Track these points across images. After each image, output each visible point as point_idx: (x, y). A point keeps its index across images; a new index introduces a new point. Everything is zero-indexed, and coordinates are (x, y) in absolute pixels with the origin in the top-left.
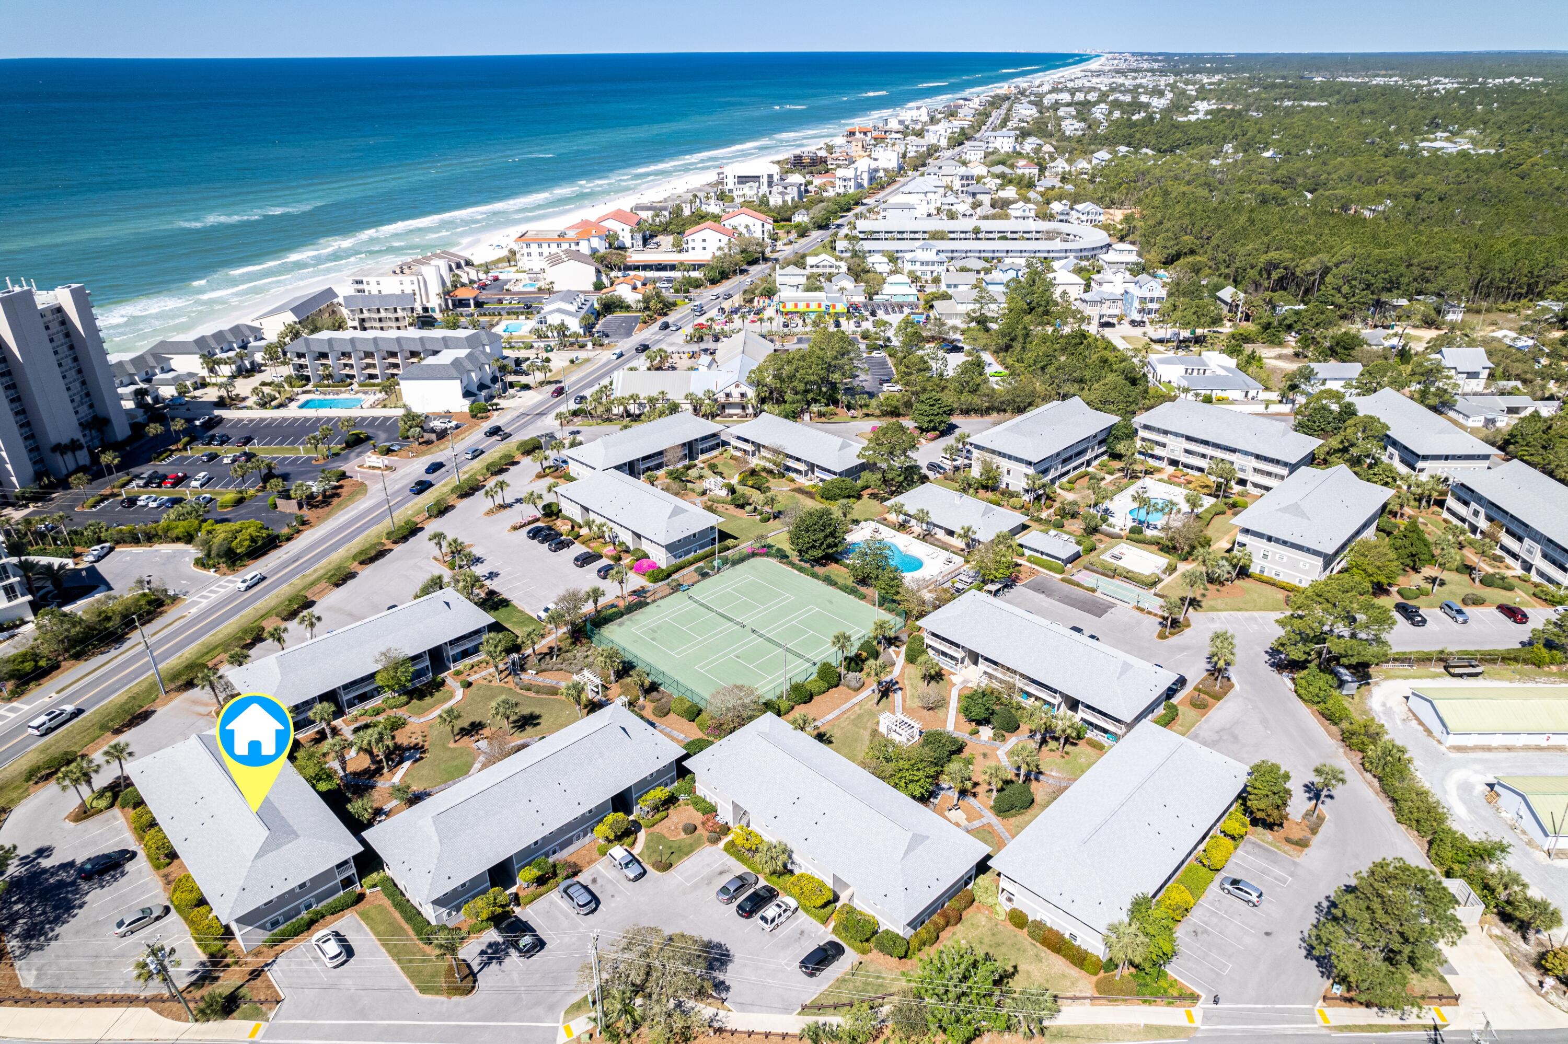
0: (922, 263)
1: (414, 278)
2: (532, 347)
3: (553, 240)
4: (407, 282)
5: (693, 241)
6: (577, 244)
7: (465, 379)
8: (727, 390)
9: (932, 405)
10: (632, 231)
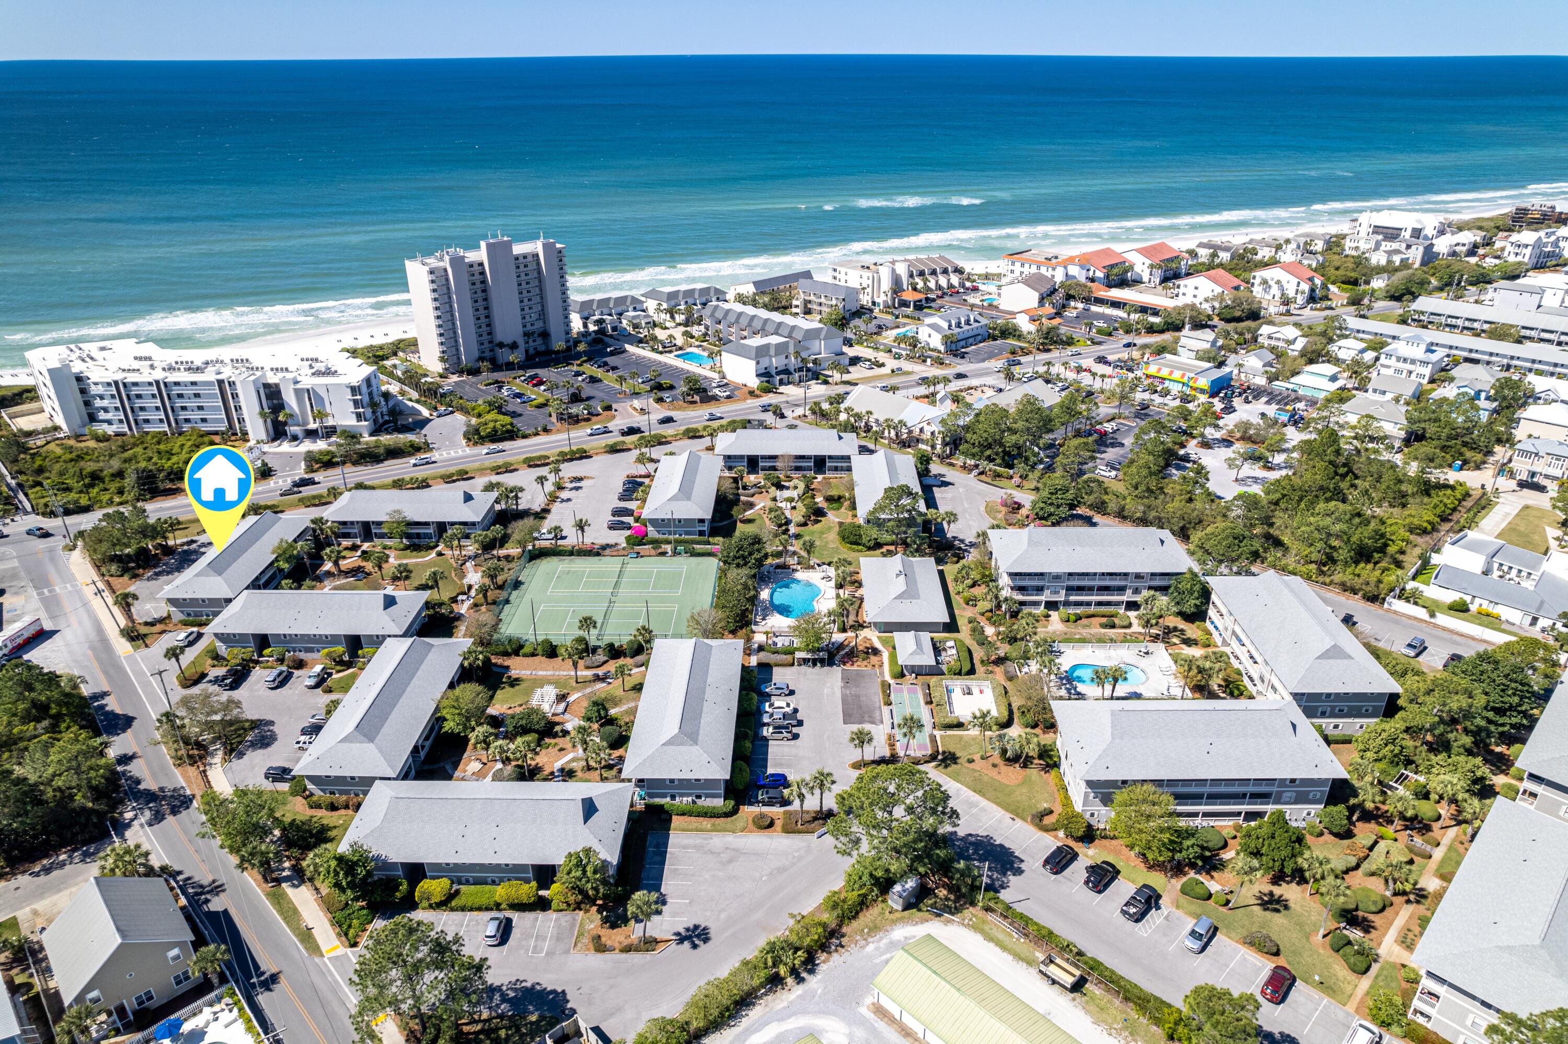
0: (1398, 359)
1: (870, 275)
2: (890, 351)
3: (1035, 262)
4: (865, 277)
5: (1186, 286)
6: (1054, 269)
7: (765, 362)
8: (921, 426)
9: (1052, 494)
10: (1152, 267)
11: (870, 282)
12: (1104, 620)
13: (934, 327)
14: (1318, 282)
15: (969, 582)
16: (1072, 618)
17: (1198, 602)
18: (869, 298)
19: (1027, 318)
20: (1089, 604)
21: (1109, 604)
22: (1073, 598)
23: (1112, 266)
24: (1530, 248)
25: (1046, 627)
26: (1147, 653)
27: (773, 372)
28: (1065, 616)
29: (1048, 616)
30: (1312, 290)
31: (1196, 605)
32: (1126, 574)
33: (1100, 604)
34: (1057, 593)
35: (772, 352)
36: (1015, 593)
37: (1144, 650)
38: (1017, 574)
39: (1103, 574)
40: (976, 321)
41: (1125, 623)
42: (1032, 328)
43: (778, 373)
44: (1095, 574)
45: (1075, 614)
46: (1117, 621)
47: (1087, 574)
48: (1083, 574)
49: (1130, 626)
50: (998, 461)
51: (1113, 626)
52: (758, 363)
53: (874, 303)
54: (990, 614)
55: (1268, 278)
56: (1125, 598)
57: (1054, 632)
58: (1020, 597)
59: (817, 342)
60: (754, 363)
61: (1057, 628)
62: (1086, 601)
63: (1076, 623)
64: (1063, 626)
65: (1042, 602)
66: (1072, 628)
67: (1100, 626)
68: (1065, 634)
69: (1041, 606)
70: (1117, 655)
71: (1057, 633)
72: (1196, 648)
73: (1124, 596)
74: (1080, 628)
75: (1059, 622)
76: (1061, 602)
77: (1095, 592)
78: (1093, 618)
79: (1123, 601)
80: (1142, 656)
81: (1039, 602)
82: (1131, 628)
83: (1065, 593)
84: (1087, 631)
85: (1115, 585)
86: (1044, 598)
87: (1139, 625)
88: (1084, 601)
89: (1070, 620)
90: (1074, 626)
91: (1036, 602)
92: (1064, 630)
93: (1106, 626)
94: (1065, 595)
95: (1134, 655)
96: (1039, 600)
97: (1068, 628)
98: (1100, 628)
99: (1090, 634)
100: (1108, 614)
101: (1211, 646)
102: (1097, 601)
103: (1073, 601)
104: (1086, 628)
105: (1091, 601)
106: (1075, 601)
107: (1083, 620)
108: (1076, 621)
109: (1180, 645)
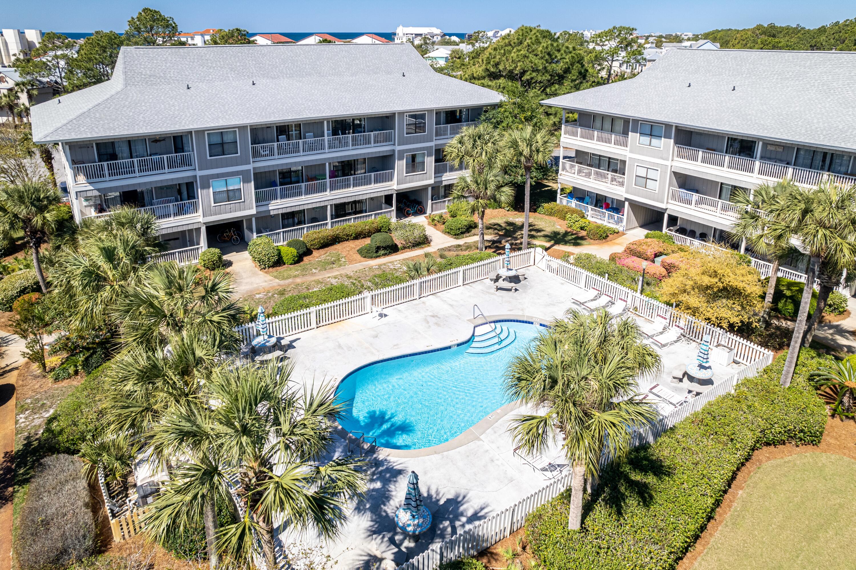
12: (364, 243)
16: (289, 253)
20: (318, 215)
22: (278, 206)
26: (515, 279)
28: (269, 251)
29: (224, 265)
32: (385, 122)
33: (342, 210)
34: (232, 196)
39: (335, 126)
41: (416, 238)
45: (294, 245)
46: (397, 239)
49: (425, 241)
54: (30, 297)
56: (393, 186)
57: (249, 297)
61: (255, 286)
62: (310, 206)
63: (302, 263)
64: (268, 277)
65: (198, 230)
66: (295, 276)
67: (361, 256)
68: (282, 293)
69: (198, 244)
70: (451, 306)
71: (258, 296)
72: (589, 244)
73: (391, 180)
74: (314, 271)
75: (257, 270)
76: (249, 218)
77: (328, 180)
78: (338, 247)
79: (390, 193)
80: (510, 290)
81: (190, 231)
82: (432, 243)
83: (256, 194)
84: (337, 273)
85: (366, 157)
86: (201, 219)
87: (444, 235)
88: (306, 207)
89: (285, 259)
90: (297, 270)
91: (183, 232)
92: (275, 284)
93: (377, 252)
94: (257, 200)
95: (488, 293)
96: (190, 227)
97: (284, 279)
98: (363, 259)
99: (350, 277)
100: (367, 227)
101: (611, 236)
102: (334, 202)
103: (280, 212)
104: (332, 268)
105: (322, 204)
106: (284, 211)
107: (315, 253)
108: (299, 259)
109: (554, 247)
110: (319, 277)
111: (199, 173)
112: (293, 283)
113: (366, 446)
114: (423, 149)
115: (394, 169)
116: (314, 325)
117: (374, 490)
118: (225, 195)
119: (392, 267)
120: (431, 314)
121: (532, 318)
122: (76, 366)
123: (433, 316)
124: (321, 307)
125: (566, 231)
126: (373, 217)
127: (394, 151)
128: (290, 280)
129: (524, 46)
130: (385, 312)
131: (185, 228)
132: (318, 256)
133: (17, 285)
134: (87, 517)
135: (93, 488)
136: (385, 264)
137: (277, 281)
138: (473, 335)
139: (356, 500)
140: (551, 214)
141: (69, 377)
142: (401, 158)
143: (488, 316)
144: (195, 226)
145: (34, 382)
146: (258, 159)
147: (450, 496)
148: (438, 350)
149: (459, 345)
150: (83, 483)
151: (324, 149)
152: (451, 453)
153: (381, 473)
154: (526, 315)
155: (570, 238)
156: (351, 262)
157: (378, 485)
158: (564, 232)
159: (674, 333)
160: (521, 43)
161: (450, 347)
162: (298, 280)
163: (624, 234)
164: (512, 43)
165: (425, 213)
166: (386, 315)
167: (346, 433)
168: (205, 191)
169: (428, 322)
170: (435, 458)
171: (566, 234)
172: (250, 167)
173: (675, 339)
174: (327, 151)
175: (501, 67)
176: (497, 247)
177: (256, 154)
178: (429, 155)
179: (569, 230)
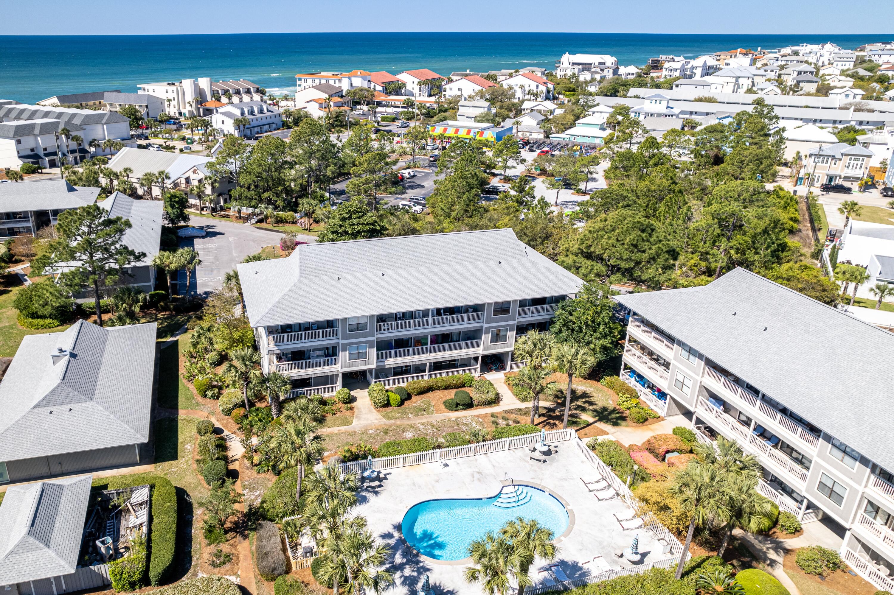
1: (175, 89)
3: (324, 77)
4: (170, 91)
5: (451, 89)
6: (340, 81)
7: (29, 142)
8: (186, 175)
9: (344, 219)
10: (420, 84)
11: (175, 95)
12: (451, 394)
13: (228, 114)
14: (551, 86)
15: (212, 356)
16: (395, 398)
17: (606, 342)
18: (176, 110)
19: (317, 105)
20: (419, 369)
21: (451, 364)
22: (391, 362)
23: (389, 83)
24: (678, 71)
25: (347, 422)
26: (548, 453)
27: (41, 153)
28: (381, 397)
29: (351, 400)
30: (548, 92)
31: (604, 348)
32: (477, 309)
33: (437, 366)
34: (361, 356)
35: (37, 131)
36: (285, 364)
37: (539, 447)
38: (286, 329)
39: (438, 312)
40: (268, 111)
41: (490, 396)
42: (321, 114)
43: (46, 155)
44: (425, 313)
45: (399, 391)
46: (475, 395)
47: (411, 315)
48: (405, 316)
49: (496, 400)
50: (280, 203)
51: (470, 405)
52: (19, 142)
53: (180, 114)
54: (240, 412)
55: (513, 84)
56: (480, 351)
57: (365, 432)
58: (297, 373)
59: (99, 127)
60: (13, 142)
61: (370, 422)
62: (414, 363)
63: (403, 406)
64: (379, 416)
65: (337, 375)
66: (397, 418)
67: (446, 407)
68: (386, 432)
69: (336, 383)
70: (494, 466)
71: (370, 432)
72: (627, 426)
73: (479, 346)
74: (410, 415)
75: (372, 408)
76: (371, 371)
77: (429, 346)
78: (430, 394)
79: (476, 356)
80: (540, 461)
81: (332, 376)
82: (501, 403)
83: (377, 355)
84: (425, 420)
85: (461, 331)
86: (339, 369)
87: (513, 396)
88: (411, 364)
89: (392, 402)
90: (399, 413)
91: (327, 377)
92: (383, 423)
93: (457, 406)
94: (377, 359)
95: (524, 460)
96: (332, 374)
97: (389, 419)
98: (446, 410)
99: (433, 426)
100: (455, 382)
101: (650, 420)
102: (432, 361)
103: (392, 366)
104: (423, 415)
105: (423, 362)
106: (395, 366)
107: (414, 398)
108: (402, 403)
109: (596, 424)
110: (412, 422)
111: (341, 342)
112: (394, 424)
113: (415, 552)
114: (507, 326)
115: (481, 339)
116: (401, 464)
117: (413, 576)
118: (356, 356)
119: (465, 422)
120: (477, 470)
121: (545, 487)
122: (268, 466)
123: (478, 473)
124: (406, 455)
125: (615, 408)
126: (461, 372)
127: (482, 327)
128: (392, 421)
129: (615, 234)
130: (448, 462)
131: (329, 374)
132: (416, 401)
133: (233, 401)
134: (282, 556)
135: (283, 541)
136: (460, 418)
137: (384, 420)
138: (500, 493)
139: (402, 579)
140: (610, 386)
141: (265, 472)
142: (487, 332)
143: (516, 481)
144: (336, 373)
145: (248, 471)
146: (381, 332)
147: (449, 589)
148: (473, 499)
149: (487, 498)
150: (279, 539)
151: (428, 325)
152: (458, 567)
153: (418, 568)
154: (542, 484)
155: (614, 416)
156: (438, 411)
157: (415, 574)
158: (612, 408)
159: (638, 522)
160: (613, 230)
161: (482, 499)
162: (398, 422)
163: (663, 420)
164: (606, 228)
165: (505, 369)
166: (448, 466)
167: (406, 542)
168: (344, 353)
169: (473, 477)
170: (449, 567)
171: (614, 411)
172: (374, 338)
173: (637, 526)
174: (430, 326)
175: (592, 249)
176: (550, 416)
177: (379, 329)
178: (511, 330)
179: (618, 407)
